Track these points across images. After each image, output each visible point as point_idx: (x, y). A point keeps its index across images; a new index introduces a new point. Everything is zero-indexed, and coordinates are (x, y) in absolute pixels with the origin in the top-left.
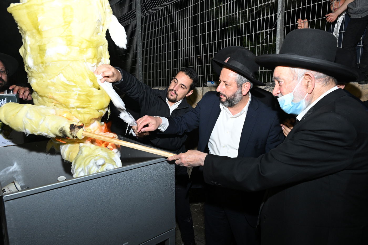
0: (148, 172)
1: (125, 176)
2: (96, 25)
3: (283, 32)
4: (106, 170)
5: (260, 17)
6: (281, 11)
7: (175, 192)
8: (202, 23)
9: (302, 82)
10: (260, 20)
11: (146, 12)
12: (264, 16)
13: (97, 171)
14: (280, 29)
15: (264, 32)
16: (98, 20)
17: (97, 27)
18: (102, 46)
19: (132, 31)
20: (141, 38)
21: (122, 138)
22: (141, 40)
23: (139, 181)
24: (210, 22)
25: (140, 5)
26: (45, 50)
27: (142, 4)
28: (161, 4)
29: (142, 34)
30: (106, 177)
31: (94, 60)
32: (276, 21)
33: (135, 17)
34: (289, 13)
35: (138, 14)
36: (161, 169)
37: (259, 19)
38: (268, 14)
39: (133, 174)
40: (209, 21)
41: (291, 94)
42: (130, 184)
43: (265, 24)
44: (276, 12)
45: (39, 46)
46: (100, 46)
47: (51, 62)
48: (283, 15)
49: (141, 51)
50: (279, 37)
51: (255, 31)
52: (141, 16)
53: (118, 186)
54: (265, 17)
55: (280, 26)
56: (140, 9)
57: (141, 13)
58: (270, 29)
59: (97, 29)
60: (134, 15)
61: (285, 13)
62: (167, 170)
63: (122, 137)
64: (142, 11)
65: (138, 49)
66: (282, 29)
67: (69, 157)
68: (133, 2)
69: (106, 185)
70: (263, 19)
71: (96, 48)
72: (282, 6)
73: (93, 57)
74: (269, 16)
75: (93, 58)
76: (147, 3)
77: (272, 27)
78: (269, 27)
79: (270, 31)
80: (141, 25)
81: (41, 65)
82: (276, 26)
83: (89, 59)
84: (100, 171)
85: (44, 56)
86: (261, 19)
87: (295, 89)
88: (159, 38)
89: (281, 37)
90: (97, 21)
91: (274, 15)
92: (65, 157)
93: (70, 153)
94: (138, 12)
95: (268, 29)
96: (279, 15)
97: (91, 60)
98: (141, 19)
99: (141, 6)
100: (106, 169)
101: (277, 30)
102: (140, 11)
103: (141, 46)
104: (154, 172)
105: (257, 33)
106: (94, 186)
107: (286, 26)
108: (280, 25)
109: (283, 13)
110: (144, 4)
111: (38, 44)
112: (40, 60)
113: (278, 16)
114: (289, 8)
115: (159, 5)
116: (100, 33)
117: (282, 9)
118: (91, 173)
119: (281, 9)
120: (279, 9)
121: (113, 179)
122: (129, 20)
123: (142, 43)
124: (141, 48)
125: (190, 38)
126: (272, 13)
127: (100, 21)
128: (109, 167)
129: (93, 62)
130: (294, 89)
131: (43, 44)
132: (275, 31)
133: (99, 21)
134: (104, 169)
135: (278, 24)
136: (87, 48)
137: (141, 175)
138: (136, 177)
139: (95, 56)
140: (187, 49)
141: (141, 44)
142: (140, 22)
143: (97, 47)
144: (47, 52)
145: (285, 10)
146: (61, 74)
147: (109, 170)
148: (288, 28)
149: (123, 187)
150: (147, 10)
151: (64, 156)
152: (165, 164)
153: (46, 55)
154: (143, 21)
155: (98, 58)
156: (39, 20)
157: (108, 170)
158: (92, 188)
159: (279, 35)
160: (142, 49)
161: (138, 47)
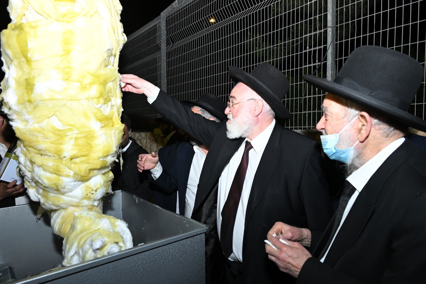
0: (168, 253)
1: (135, 261)
2: (105, 56)
3: (334, 66)
4: (107, 255)
5: (305, 49)
6: (331, 42)
7: (205, 279)
8: (237, 57)
9: (354, 123)
10: (306, 53)
11: (173, 45)
12: (310, 47)
13: (94, 257)
14: (332, 63)
15: (311, 66)
16: (108, 49)
17: (106, 58)
18: (111, 83)
19: (156, 66)
20: (166, 74)
21: (137, 199)
22: (166, 76)
23: (155, 267)
24: (247, 55)
25: (165, 37)
26: (34, 85)
27: (168, 36)
28: (189, 36)
29: (168, 69)
30: (108, 265)
31: (99, 99)
32: (325, 54)
33: (159, 51)
34: (341, 44)
35: (164, 47)
36: (186, 248)
37: (305, 51)
38: (315, 46)
39: (147, 258)
40: (245, 54)
41: (336, 136)
42: (141, 273)
43: (313, 57)
44: (325, 42)
45: (26, 80)
46: (110, 82)
47: (41, 101)
48: (334, 47)
49: (166, 89)
50: (330, 72)
51: (301, 66)
52: (167, 49)
53: (125, 276)
54: (312, 49)
55: (331, 60)
56: (166, 41)
57: (167, 47)
58: (319, 63)
59: (107, 60)
60: (158, 48)
61: (337, 44)
62: (194, 249)
63: (137, 197)
64: (168, 44)
65: (162, 86)
66: (334, 62)
67: (61, 230)
68: (157, 34)
69: (106, 277)
70: (310, 52)
71: (103, 84)
72: (333, 37)
73: (98, 95)
74: (317, 48)
75: (98, 98)
76: (173, 35)
77: (321, 61)
78: (317, 61)
79: (318, 65)
80: (167, 60)
81: (27, 104)
82: (326, 59)
83: (92, 98)
84: (99, 256)
85: (32, 92)
86: (308, 51)
87: (343, 130)
88: (187, 73)
89: (332, 72)
90: (106, 50)
91: (322, 47)
92: (55, 230)
93: (62, 225)
94: (163, 44)
95: (316, 63)
96: (330, 46)
97: (95, 100)
98: (167, 52)
99: (167, 38)
100: (109, 253)
101: (328, 64)
102: (166, 43)
103: (166, 83)
104: (176, 252)
105: (303, 67)
106: (89, 278)
107: (338, 59)
108: (330, 58)
109: (334, 45)
110: (170, 36)
111: (26, 77)
112: (26, 99)
113: (328, 48)
114: (341, 39)
115: (187, 37)
116: (109, 66)
117: (333, 40)
118: (86, 260)
119: (331, 40)
120: (329, 40)
121: (118, 267)
122: (153, 54)
123: (167, 79)
124: (166, 85)
125: (222, 74)
126: (320, 45)
127: (111, 51)
128: (112, 249)
129: (98, 103)
130: (341, 130)
131: (32, 77)
132: (325, 65)
133: (109, 51)
134: (106, 253)
135: (329, 57)
136: (91, 84)
137: (158, 258)
138: (151, 261)
139: (101, 95)
140: (220, 86)
141: (166, 81)
142: (166, 56)
143: (105, 83)
144: (35, 87)
145: (337, 41)
146: (54, 116)
147: (111, 253)
148: (341, 61)
149: (133, 277)
150: (173, 43)
151: (55, 228)
152: (192, 240)
153: (34, 91)
154: (169, 55)
155: (105, 97)
156: (30, 46)
157: (111, 255)
158: (86, 282)
159: (331, 70)
160: (167, 87)
161: (162, 84)
